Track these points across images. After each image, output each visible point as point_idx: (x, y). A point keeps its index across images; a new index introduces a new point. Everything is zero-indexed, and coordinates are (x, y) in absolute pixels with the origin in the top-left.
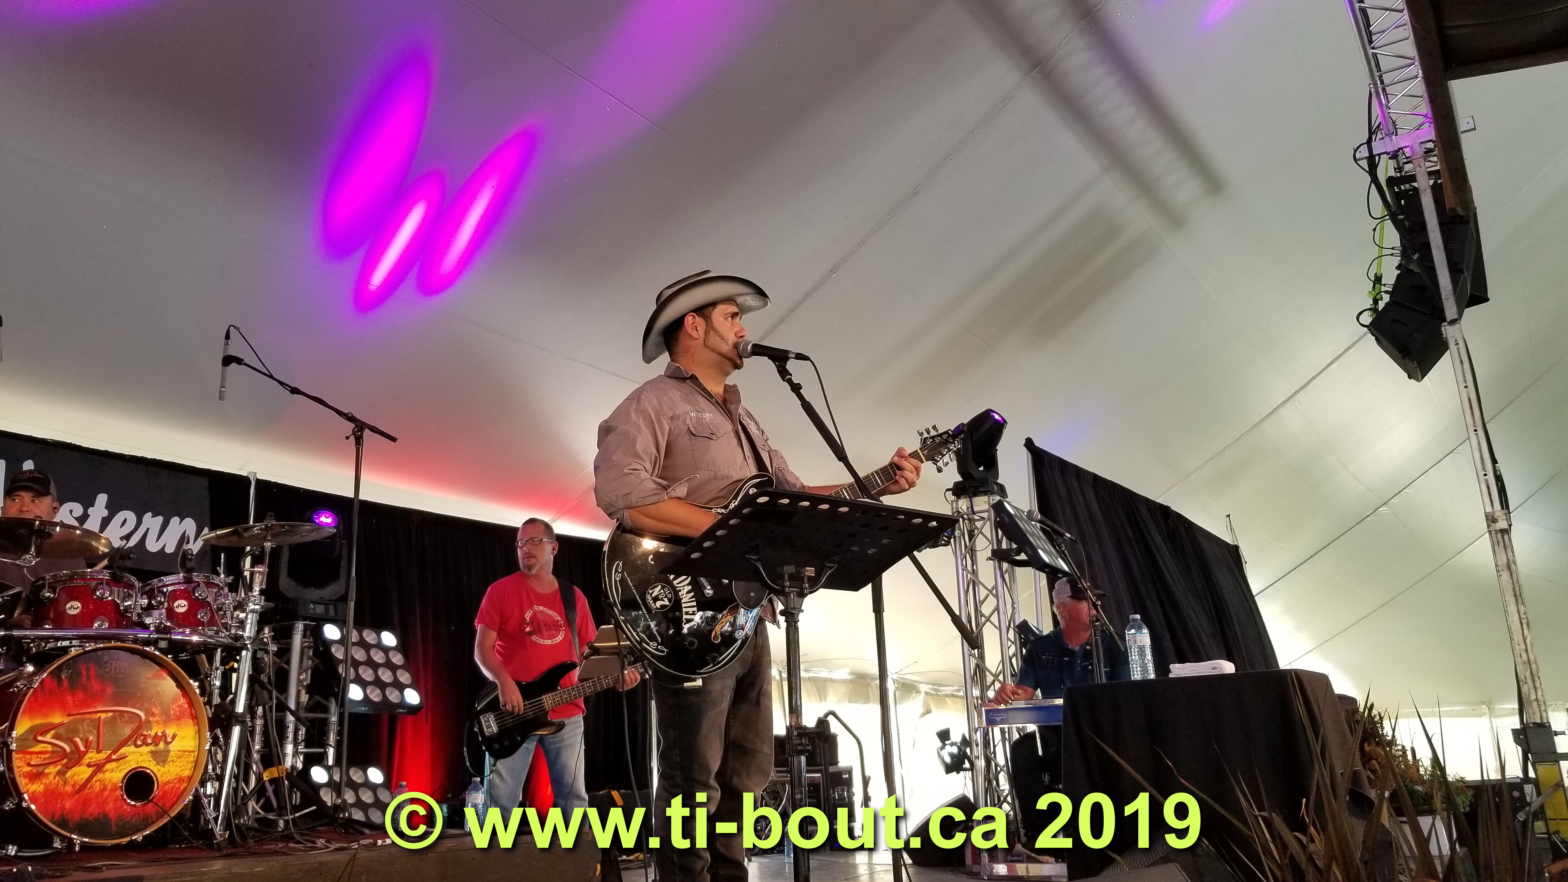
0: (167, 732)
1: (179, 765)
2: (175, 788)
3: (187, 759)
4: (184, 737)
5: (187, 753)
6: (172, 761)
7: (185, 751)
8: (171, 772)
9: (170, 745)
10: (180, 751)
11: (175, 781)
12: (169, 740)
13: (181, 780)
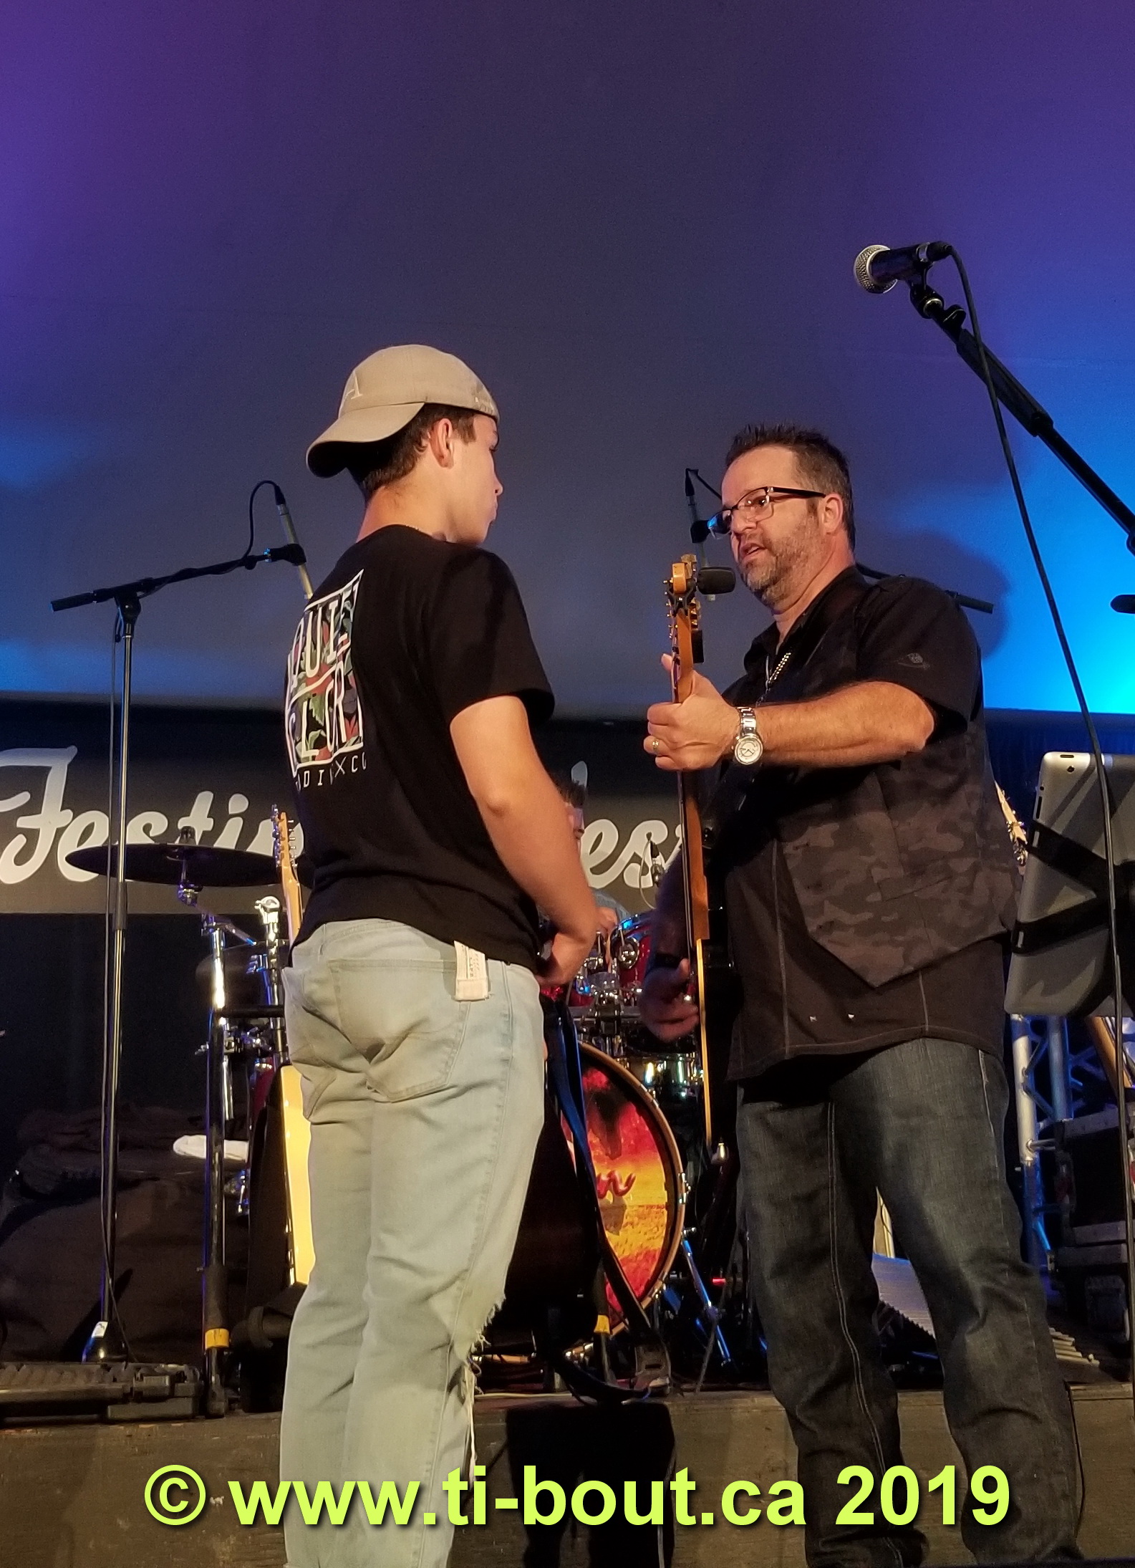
0: (616, 1174)
1: (644, 1229)
2: (639, 1271)
3: (656, 1220)
4: (646, 1184)
5: (655, 1210)
6: (632, 1224)
7: (652, 1207)
8: (629, 1241)
9: (624, 1197)
10: (640, 1206)
11: (640, 1258)
12: (622, 1187)
13: (648, 1255)
